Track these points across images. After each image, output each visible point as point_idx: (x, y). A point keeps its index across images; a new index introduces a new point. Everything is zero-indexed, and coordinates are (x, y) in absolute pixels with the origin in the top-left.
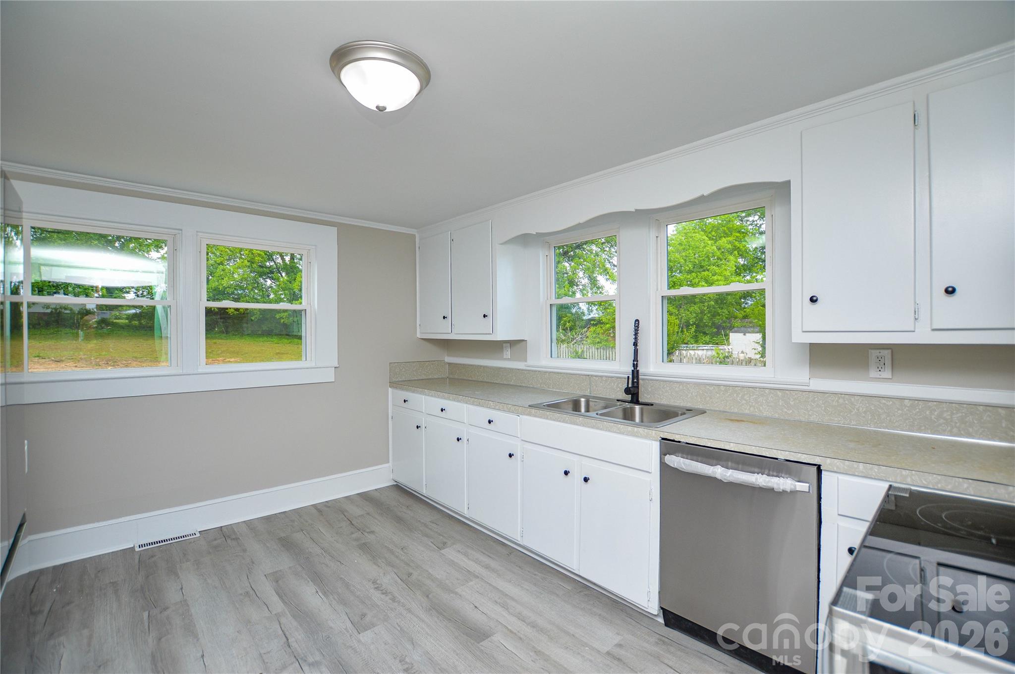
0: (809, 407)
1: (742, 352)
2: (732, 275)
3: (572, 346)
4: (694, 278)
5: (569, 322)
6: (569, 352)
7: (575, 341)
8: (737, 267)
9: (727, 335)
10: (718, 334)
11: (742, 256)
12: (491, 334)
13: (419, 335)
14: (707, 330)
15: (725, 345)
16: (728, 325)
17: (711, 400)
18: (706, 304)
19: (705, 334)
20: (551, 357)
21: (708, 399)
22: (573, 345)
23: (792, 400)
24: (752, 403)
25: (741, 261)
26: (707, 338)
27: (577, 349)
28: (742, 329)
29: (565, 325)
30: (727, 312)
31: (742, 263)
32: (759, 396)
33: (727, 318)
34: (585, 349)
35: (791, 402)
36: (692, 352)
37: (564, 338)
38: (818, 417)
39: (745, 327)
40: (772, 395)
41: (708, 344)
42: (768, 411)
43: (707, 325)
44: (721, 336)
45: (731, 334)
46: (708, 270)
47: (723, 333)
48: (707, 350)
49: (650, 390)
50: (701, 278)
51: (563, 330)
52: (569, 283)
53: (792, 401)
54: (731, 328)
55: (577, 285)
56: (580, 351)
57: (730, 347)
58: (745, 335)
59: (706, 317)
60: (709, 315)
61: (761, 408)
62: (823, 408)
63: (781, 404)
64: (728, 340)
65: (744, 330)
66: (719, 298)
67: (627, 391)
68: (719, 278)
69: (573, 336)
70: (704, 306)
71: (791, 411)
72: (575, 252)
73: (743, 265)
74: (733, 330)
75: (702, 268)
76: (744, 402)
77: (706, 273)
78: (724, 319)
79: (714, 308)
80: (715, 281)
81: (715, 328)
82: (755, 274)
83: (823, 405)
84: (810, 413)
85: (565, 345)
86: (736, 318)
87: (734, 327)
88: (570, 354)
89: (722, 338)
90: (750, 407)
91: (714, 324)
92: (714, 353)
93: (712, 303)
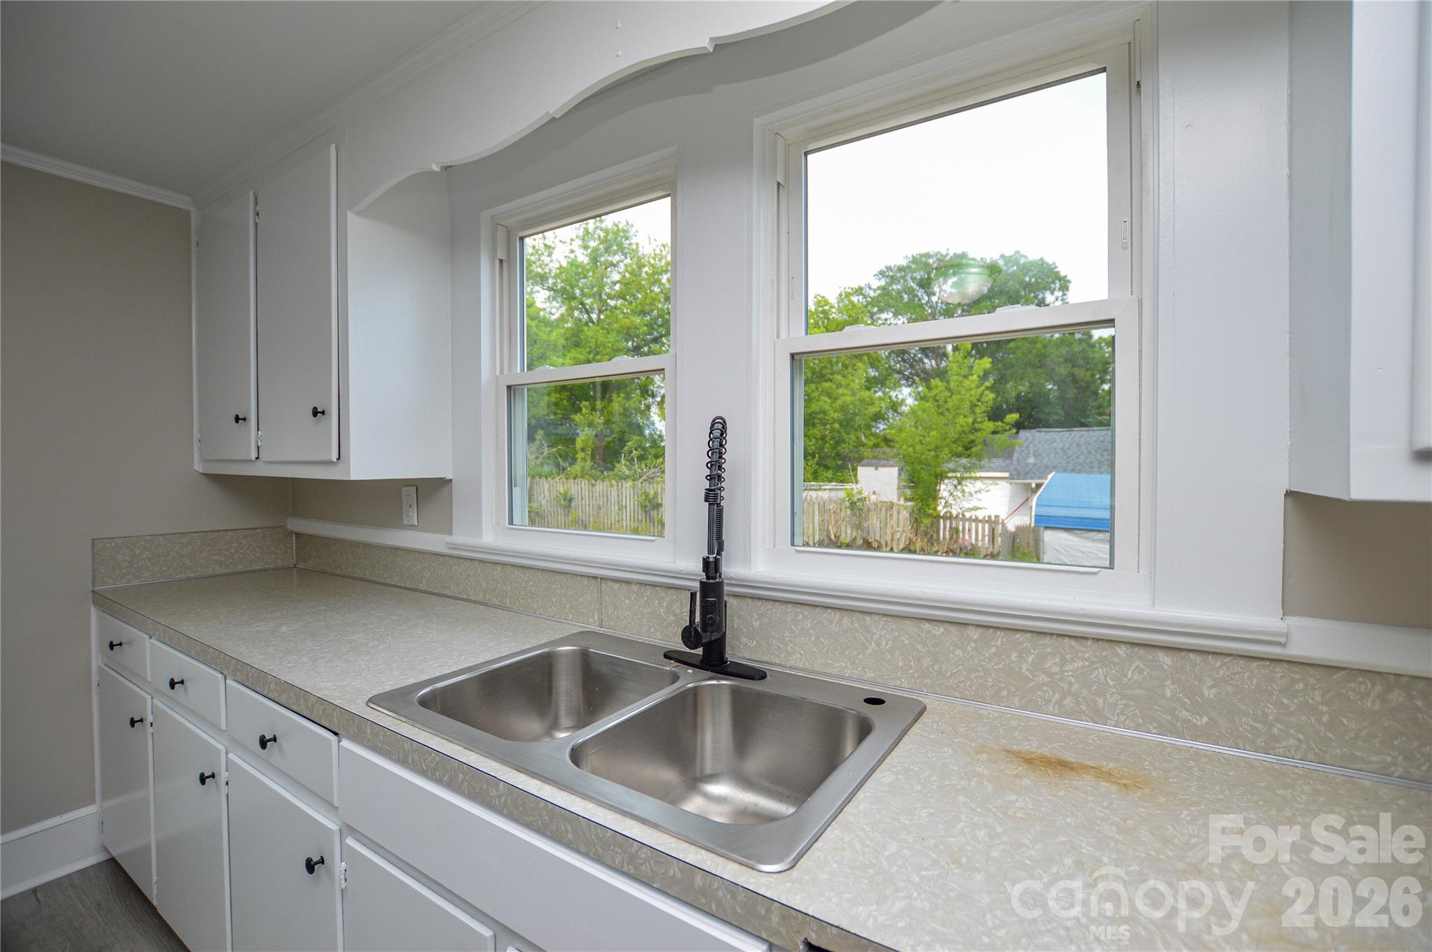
0: (1272, 710)
1: (874, 493)
2: (861, 388)
3: (640, 485)
4: (813, 392)
5: (636, 450)
6: (636, 493)
7: (644, 477)
8: (868, 380)
9: (855, 469)
10: (842, 468)
11: (872, 365)
12: (330, 463)
13: (198, 467)
14: (829, 462)
15: (852, 482)
16: (856, 455)
17: (936, 667)
18: (828, 427)
19: (827, 467)
20: (511, 522)
21: (927, 662)
22: (642, 483)
23: (1209, 682)
24: (1071, 684)
25: (872, 373)
26: (830, 474)
27: (647, 490)
28: (874, 461)
29: (631, 452)
30: (854, 439)
31: (872, 374)
32: (1094, 663)
33: (854, 446)
34: (659, 490)
35: (1206, 692)
36: (813, 494)
37: (627, 472)
38: (1304, 746)
39: (875, 457)
40: (1137, 663)
41: (830, 481)
42: (1122, 713)
43: (829, 456)
44: (847, 471)
45: (859, 468)
46: (830, 380)
47: (850, 467)
48: (830, 489)
49: (756, 624)
50: (823, 391)
51: (628, 460)
52: (641, 392)
53: (1212, 687)
54: (860, 460)
55: (653, 396)
56: (652, 492)
57: (858, 486)
58: (876, 469)
59: (827, 444)
60: (832, 442)
61: (1100, 701)
62: (1325, 718)
63: (1168, 694)
64: (856, 475)
65: (876, 462)
66: (845, 420)
67: (689, 636)
68: (846, 391)
69: (642, 470)
70: (825, 428)
71: (1205, 719)
72: (650, 348)
73: (874, 377)
74: (862, 463)
75: (823, 377)
76: (1042, 678)
77: (827, 385)
78: (851, 447)
79: (839, 432)
80: (841, 396)
81: (839, 460)
82: (888, 390)
83: (1325, 709)
84: (1275, 731)
85: (630, 483)
86: (864, 445)
87: (863, 459)
88: (636, 498)
89: (849, 474)
90: (1064, 696)
91: (838, 454)
92: (842, 495)
93: (837, 426)
